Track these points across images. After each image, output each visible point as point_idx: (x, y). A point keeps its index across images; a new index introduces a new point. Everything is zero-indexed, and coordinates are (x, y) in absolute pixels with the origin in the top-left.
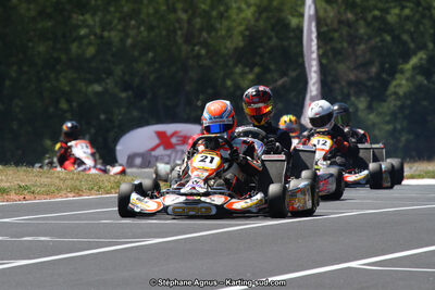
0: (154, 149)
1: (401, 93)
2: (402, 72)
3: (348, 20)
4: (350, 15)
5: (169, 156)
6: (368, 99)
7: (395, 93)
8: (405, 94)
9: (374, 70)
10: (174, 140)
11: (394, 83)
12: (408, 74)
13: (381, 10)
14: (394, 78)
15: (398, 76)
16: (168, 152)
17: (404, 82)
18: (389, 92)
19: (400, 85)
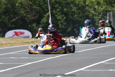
0: (14, 36)
1: (44, 22)
2: (44, 17)
3: (30, 4)
4: (31, 3)
5: (17, 37)
6: (36, 24)
7: (43, 22)
8: (46, 22)
9: (37, 17)
10: (18, 34)
11: (43, 20)
12: (46, 18)
13: (39, 1)
14: (42, 19)
15: (43, 18)
16: (17, 36)
17: (45, 20)
18: (41, 22)
19: (44, 20)
